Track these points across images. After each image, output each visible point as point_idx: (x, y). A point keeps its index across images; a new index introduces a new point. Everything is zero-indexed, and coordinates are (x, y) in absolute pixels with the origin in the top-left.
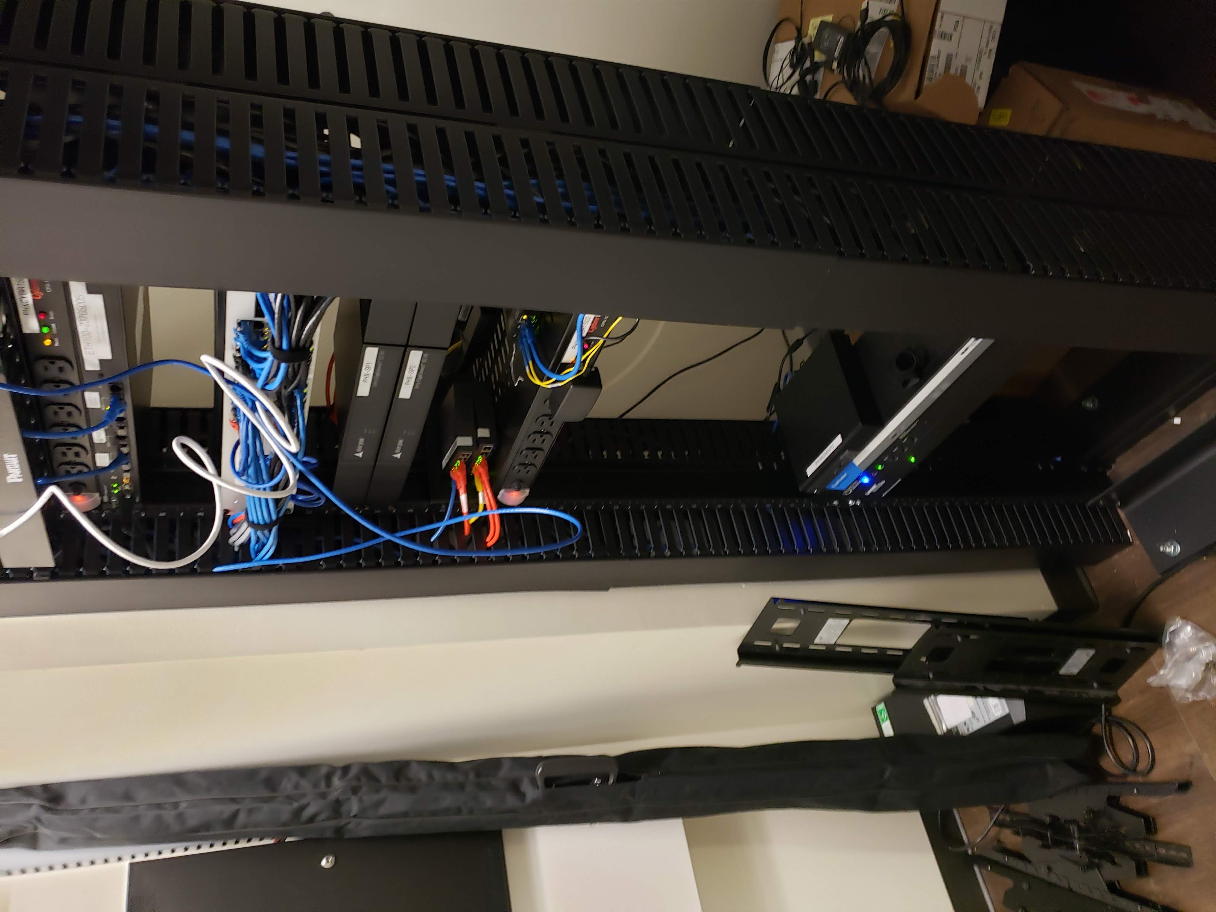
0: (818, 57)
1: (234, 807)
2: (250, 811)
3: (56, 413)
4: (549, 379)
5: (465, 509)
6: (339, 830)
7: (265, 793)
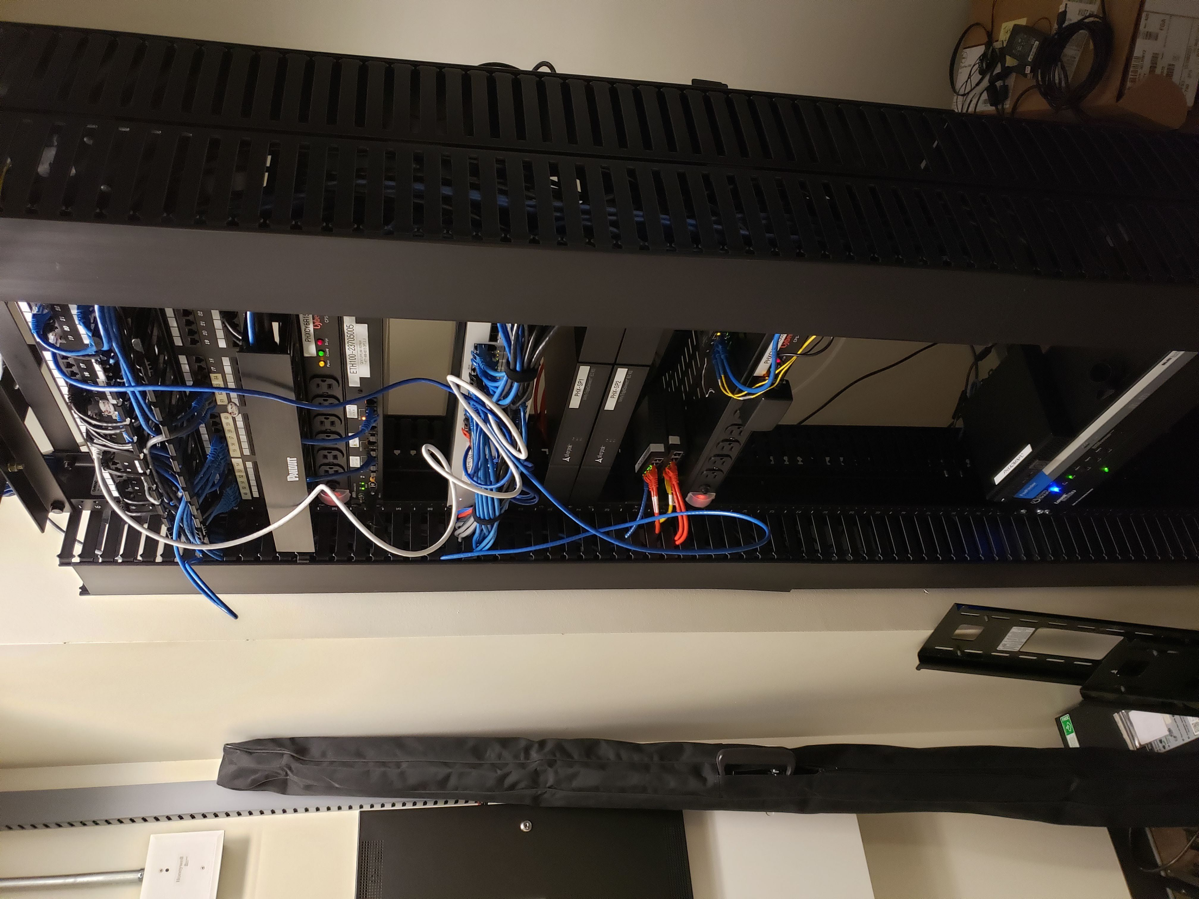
0: (1010, 61)
1: (448, 770)
2: (461, 775)
3: (322, 423)
4: (741, 391)
5: (656, 510)
6: (536, 799)
7: (473, 760)
